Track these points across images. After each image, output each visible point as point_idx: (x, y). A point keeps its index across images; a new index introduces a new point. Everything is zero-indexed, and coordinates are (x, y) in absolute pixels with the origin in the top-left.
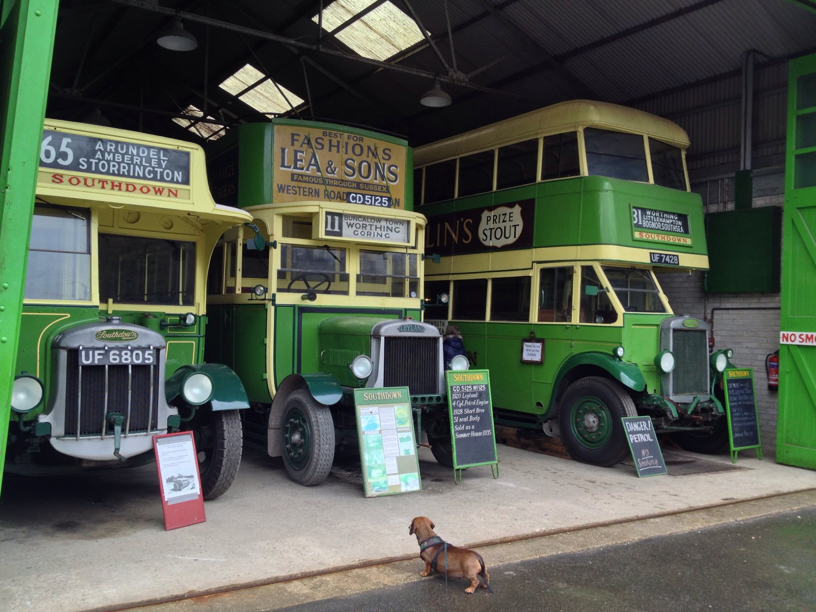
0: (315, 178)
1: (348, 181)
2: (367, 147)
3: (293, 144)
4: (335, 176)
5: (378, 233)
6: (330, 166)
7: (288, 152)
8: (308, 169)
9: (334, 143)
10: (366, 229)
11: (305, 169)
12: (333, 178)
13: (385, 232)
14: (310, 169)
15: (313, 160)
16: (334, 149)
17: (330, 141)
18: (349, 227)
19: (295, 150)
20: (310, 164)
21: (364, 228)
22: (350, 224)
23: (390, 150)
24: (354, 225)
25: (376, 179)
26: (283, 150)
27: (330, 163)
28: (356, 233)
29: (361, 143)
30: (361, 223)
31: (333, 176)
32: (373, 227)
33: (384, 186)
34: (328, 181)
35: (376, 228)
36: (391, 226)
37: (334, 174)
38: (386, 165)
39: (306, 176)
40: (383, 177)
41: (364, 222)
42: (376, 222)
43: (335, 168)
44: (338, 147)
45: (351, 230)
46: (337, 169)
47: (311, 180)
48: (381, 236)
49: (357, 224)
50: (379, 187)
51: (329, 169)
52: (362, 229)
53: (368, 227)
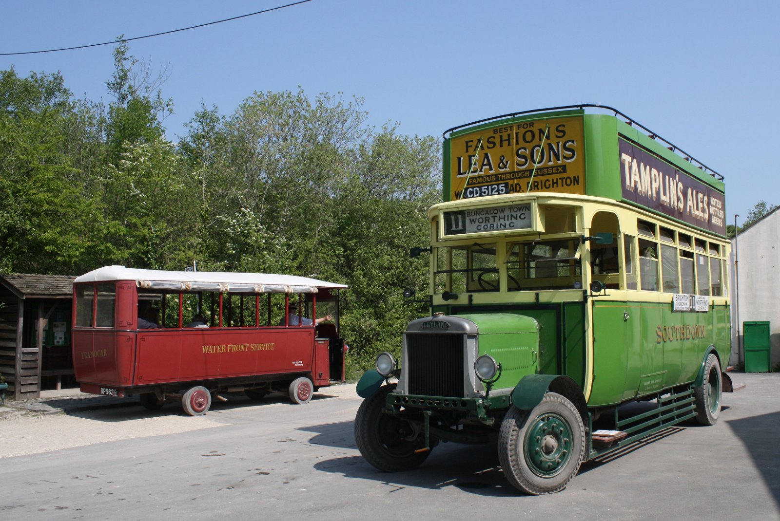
0: (488, 177)
1: (520, 171)
2: (538, 131)
3: (467, 151)
4: (508, 170)
5: (501, 224)
6: (502, 161)
7: (463, 160)
8: (481, 171)
9: (505, 137)
10: (489, 222)
11: (479, 170)
12: (505, 172)
13: (510, 221)
14: (483, 170)
15: (486, 160)
16: (505, 143)
17: (501, 137)
18: (471, 223)
19: (469, 156)
20: (483, 165)
21: (487, 221)
22: (473, 219)
23: (564, 126)
24: (477, 221)
25: (550, 161)
26: (459, 159)
27: (502, 158)
28: (479, 228)
29: (531, 129)
30: (483, 217)
31: (505, 170)
32: (497, 219)
33: (560, 166)
34: (501, 177)
35: (500, 218)
36: (516, 213)
37: (506, 168)
38: (560, 144)
39: (479, 177)
40: (557, 157)
41: (487, 215)
42: (499, 212)
43: (507, 162)
44: (509, 140)
45: (475, 226)
46: (509, 162)
47: (484, 179)
48: (505, 226)
49: (479, 218)
50: (554, 168)
51: (501, 164)
52: (485, 222)
53: (491, 220)
